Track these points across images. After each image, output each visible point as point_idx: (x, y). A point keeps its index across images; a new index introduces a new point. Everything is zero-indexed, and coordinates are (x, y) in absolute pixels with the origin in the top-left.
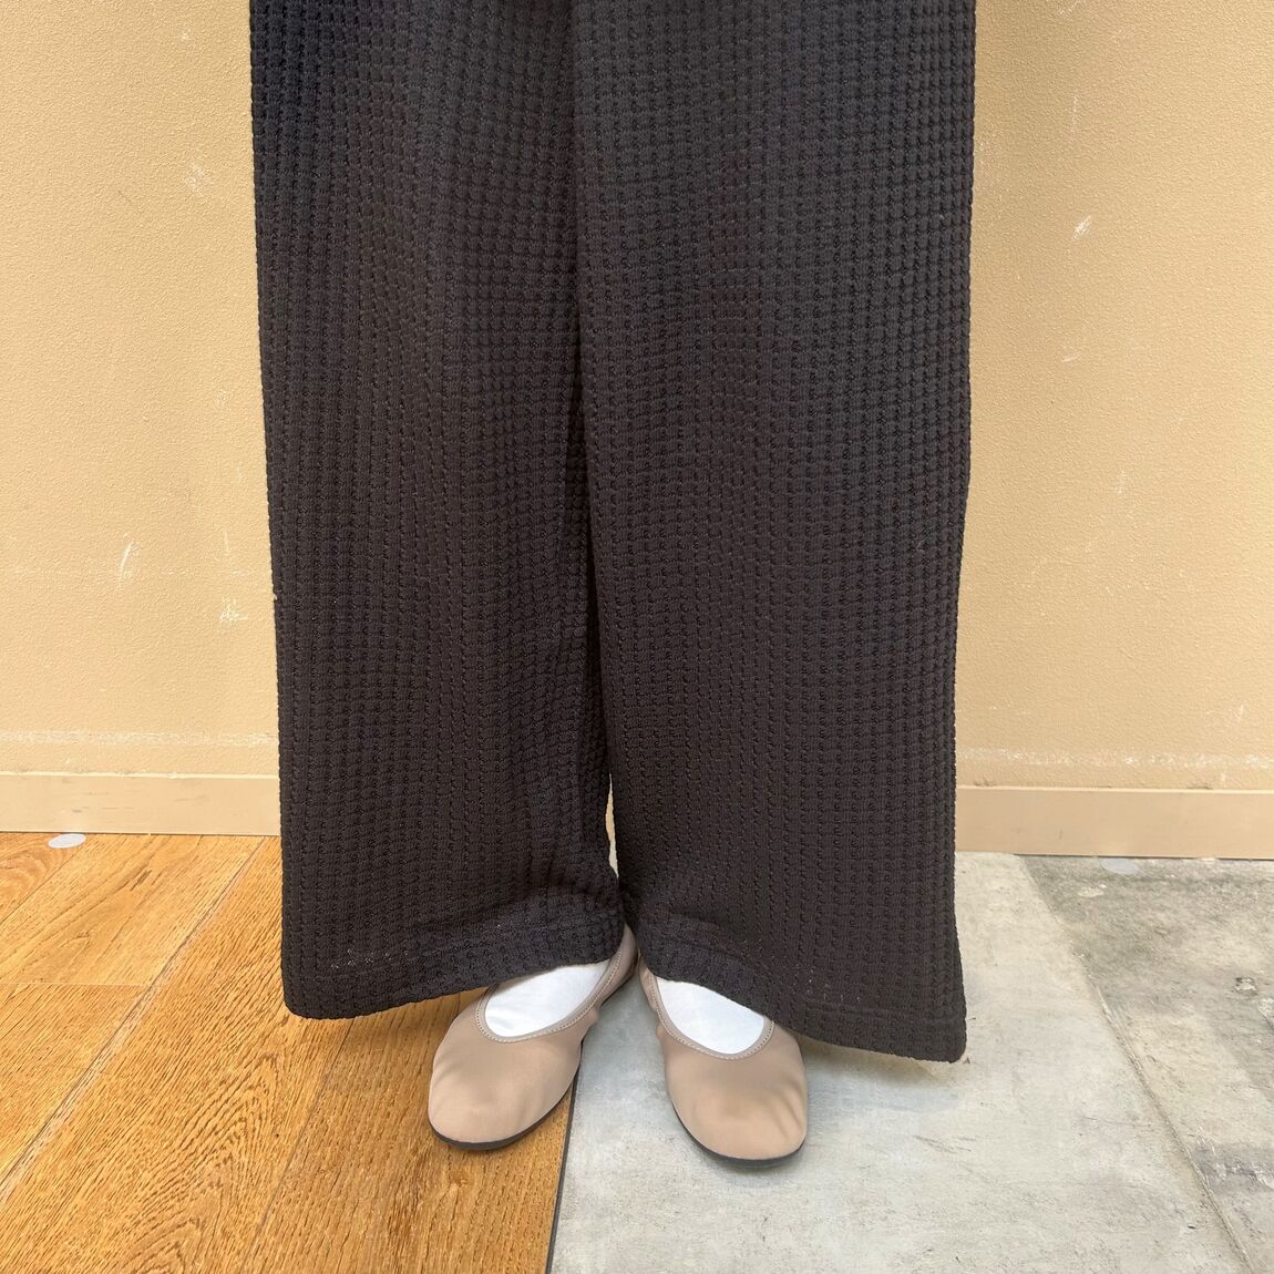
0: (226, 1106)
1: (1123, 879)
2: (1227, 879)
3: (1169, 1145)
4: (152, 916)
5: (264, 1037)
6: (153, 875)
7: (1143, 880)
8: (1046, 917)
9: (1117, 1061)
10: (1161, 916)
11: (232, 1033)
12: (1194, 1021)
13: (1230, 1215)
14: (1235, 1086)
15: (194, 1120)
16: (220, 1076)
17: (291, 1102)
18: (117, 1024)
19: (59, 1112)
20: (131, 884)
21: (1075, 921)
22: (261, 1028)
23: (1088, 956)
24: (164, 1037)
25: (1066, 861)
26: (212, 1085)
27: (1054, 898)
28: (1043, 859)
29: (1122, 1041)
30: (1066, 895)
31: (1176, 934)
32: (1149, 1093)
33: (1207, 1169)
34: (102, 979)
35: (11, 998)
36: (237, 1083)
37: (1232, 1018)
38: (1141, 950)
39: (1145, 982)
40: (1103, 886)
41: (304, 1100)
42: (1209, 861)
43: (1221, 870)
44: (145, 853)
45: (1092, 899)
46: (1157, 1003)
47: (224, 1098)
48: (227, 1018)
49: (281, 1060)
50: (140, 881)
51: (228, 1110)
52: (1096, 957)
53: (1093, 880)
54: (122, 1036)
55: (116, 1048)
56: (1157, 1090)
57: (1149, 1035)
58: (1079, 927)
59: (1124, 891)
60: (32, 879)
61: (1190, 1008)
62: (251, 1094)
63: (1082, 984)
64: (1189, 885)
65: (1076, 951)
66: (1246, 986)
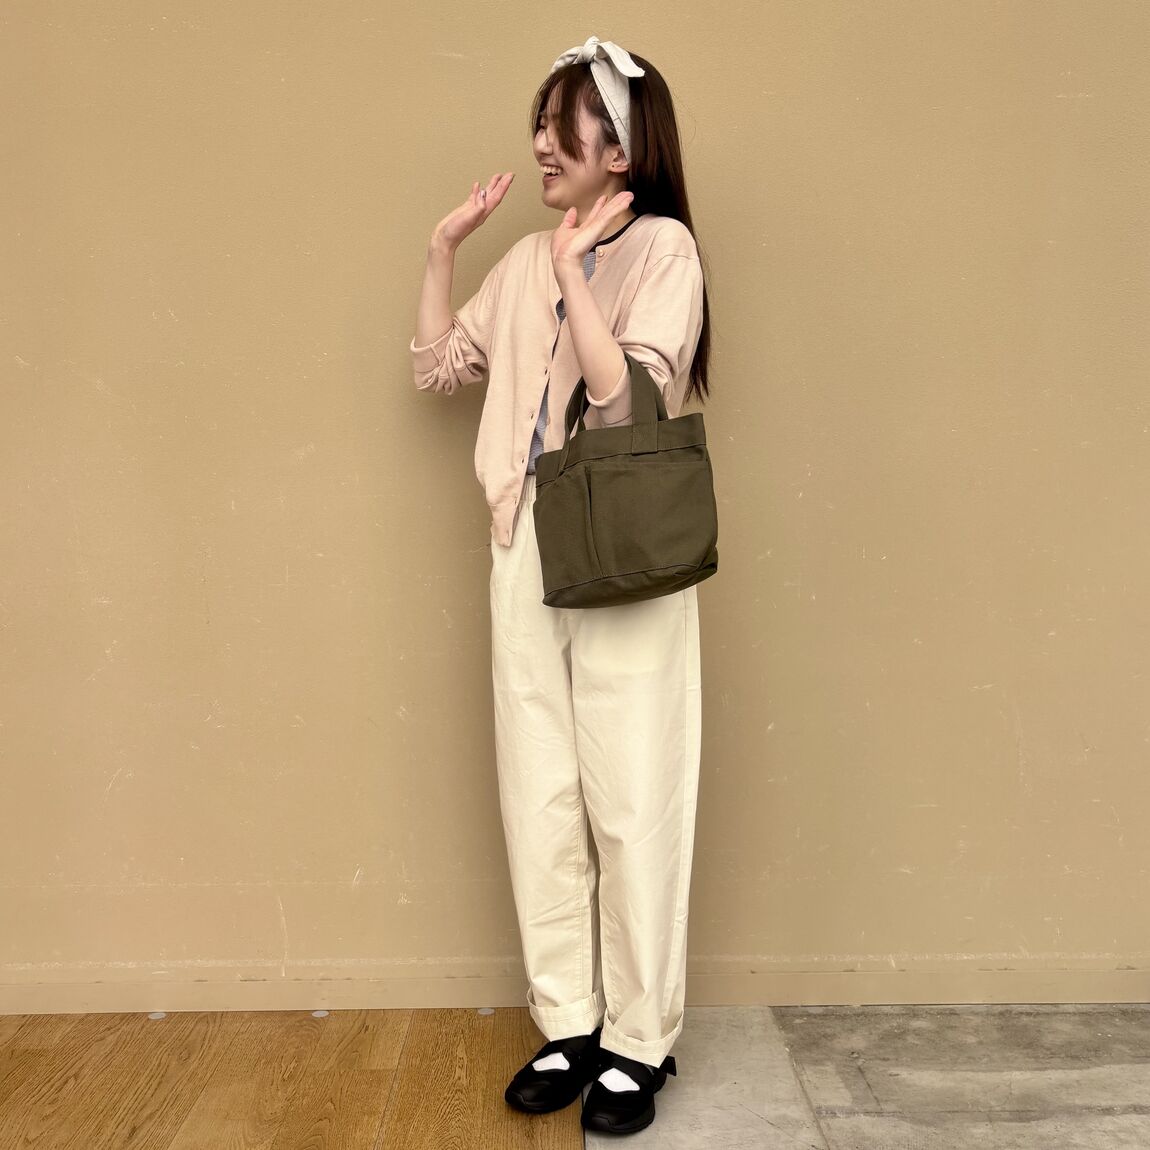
1: (815, 1015)
2: (863, 1013)
3: (807, 1106)
4: (381, 1043)
5: (454, 1084)
6: (371, 1027)
7: (824, 1015)
8: (777, 1032)
9: (794, 1081)
10: (828, 1030)
12: (830, 1068)
13: (823, 1124)
14: (839, 1088)
17: (474, 1103)
18: (391, 1082)
19: (387, 1109)
20: (363, 1032)
21: (790, 1033)
23: (792, 1046)
24: (413, 1085)
26: (441, 1099)
27: (782, 1024)
29: (797, 1075)
30: (788, 1022)
31: (833, 1036)
32: (804, 1091)
33: (819, 1113)
34: (374, 1068)
35: (341, 1076)
37: (845, 1066)
39: (813, 1055)
40: (805, 1019)
42: (856, 1006)
43: (860, 1011)
44: (362, 1017)
45: (799, 1024)
46: (816, 1062)
50: (367, 1029)
52: (795, 1046)
54: (396, 1086)
55: (396, 1089)
56: (807, 1091)
57: (809, 1072)
58: (791, 1035)
59: (814, 1020)
60: (315, 1030)
61: (829, 1063)
63: (787, 1056)
64: (844, 1017)
65: (786, 1045)
66: (855, 1055)
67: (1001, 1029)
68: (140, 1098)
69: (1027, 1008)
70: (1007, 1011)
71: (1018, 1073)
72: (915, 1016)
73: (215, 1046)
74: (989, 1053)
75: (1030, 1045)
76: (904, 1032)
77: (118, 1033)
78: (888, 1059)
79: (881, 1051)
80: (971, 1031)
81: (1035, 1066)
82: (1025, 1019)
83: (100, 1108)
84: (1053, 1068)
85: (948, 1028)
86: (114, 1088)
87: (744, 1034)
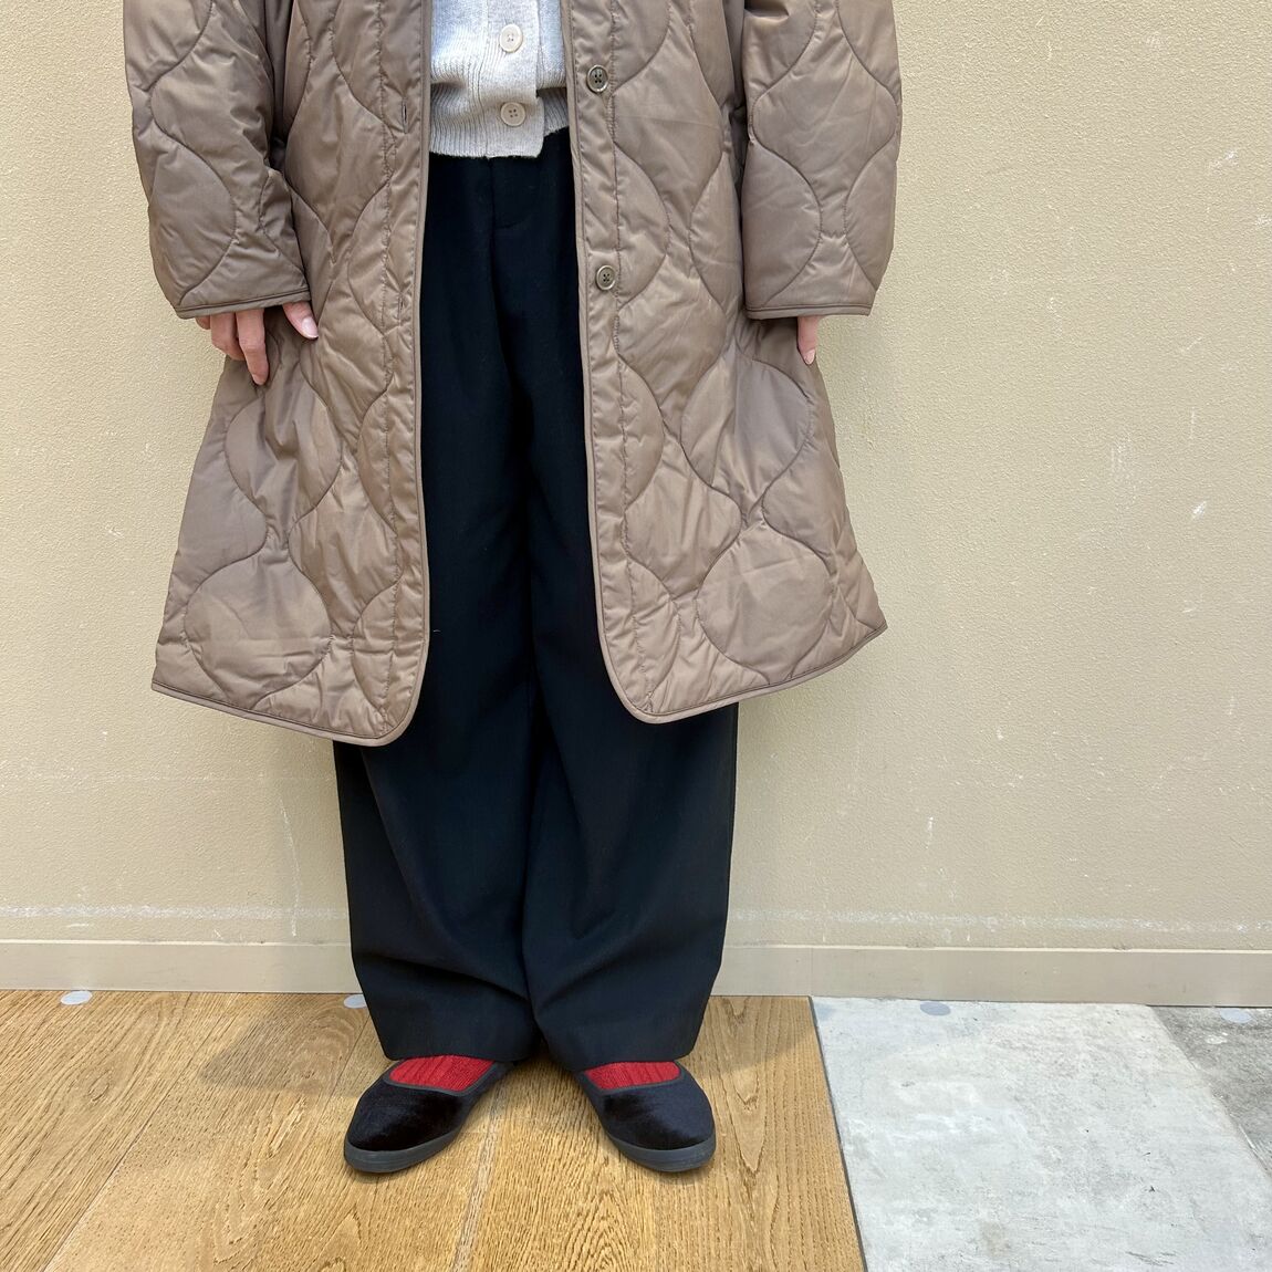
0: (590, 1234)
1: (1240, 1028)
5: (596, 1175)
8: (1185, 1062)
11: (569, 1172)
15: (570, 1245)
16: (575, 1208)
17: (639, 1230)
18: (475, 1166)
19: (463, 1239)
21: (1209, 1066)
22: (590, 1168)
23: (1227, 1098)
24: (517, 1176)
25: (1190, 1011)
26: (573, 1217)
28: (1170, 1009)
30: (1197, 1043)
36: (590, 1214)
40: (1225, 1034)
41: (648, 1229)
45: (1218, 1046)
47: (586, 1227)
48: (560, 1160)
49: (617, 1195)
51: (592, 1238)
52: (1233, 1098)
53: (1216, 1029)
55: (484, 1186)
58: (1213, 1071)
59: (1243, 1039)
60: (345, 1037)
62: (604, 1225)
65: (1215, 1094)
87: (1127, 1067)
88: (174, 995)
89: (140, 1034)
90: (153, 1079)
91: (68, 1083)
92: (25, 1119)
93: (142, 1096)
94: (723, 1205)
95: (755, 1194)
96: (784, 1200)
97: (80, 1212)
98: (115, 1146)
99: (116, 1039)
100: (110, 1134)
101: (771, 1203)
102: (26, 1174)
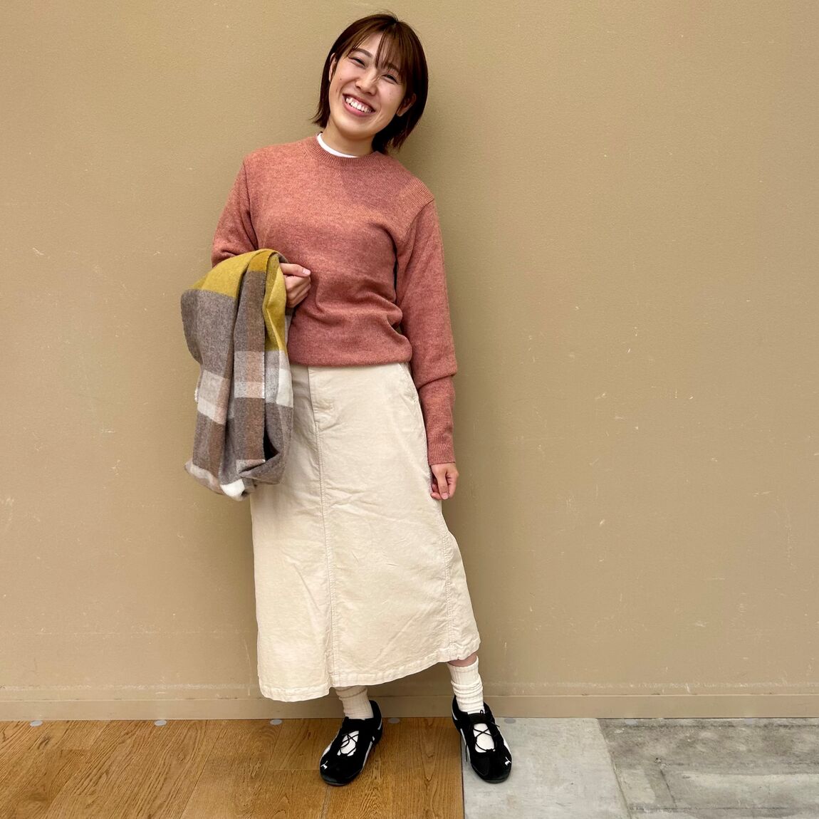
1: (630, 726)
2: (665, 725)
3: (623, 803)
5: (372, 783)
6: (312, 734)
7: (637, 726)
8: (603, 740)
9: (614, 782)
10: (639, 739)
12: (640, 771)
14: (645, 788)
20: (307, 738)
21: (611, 741)
22: (370, 780)
23: (613, 753)
25: (613, 721)
27: (607, 734)
28: (607, 720)
29: (617, 777)
30: (611, 732)
31: (642, 745)
32: (621, 791)
33: (632, 809)
37: (651, 770)
38: (630, 750)
39: (628, 760)
40: (623, 729)
42: (661, 719)
43: (662, 723)
44: (306, 725)
45: (619, 734)
46: (631, 766)
49: (378, 788)
50: (309, 735)
52: (615, 753)
53: (620, 727)
56: (623, 790)
57: (625, 775)
58: (613, 743)
59: (630, 731)
60: (274, 736)
61: (640, 767)
63: (610, 761)
64: (651, 728)
65: (609, 751)
66: (659, 761)
67: (765, 739)
68: (152, 791)
69: (784, 721)
70: (770, 724)
71: (775, 776)
72: (703, 727)
73: (203, 748)
74: (756, 760)
75: (784, 753)
76: (694, 742)
77: (134, 737)
78: (682, 764)
79: (678, 757)
80: (743, 741)
81: (787, 770)
82: (782, 730)
83: (125, 799)
84: (800, 772)
85: (726, 738)
86: (133, 783)
87: (579, 742)
88: (200, 721)
89: (191, 737)
90: (201, 753)
91: (169, 755)
92: (158, 767)
93: (199, 759)
94: (417, 791)
95: (429, 788)
96: (439, 789)
97: (188, 798)
98: (194, 776)
99: (182, 738)
100: (191, 772)
101: (434, 790)
102: (165, 785)
